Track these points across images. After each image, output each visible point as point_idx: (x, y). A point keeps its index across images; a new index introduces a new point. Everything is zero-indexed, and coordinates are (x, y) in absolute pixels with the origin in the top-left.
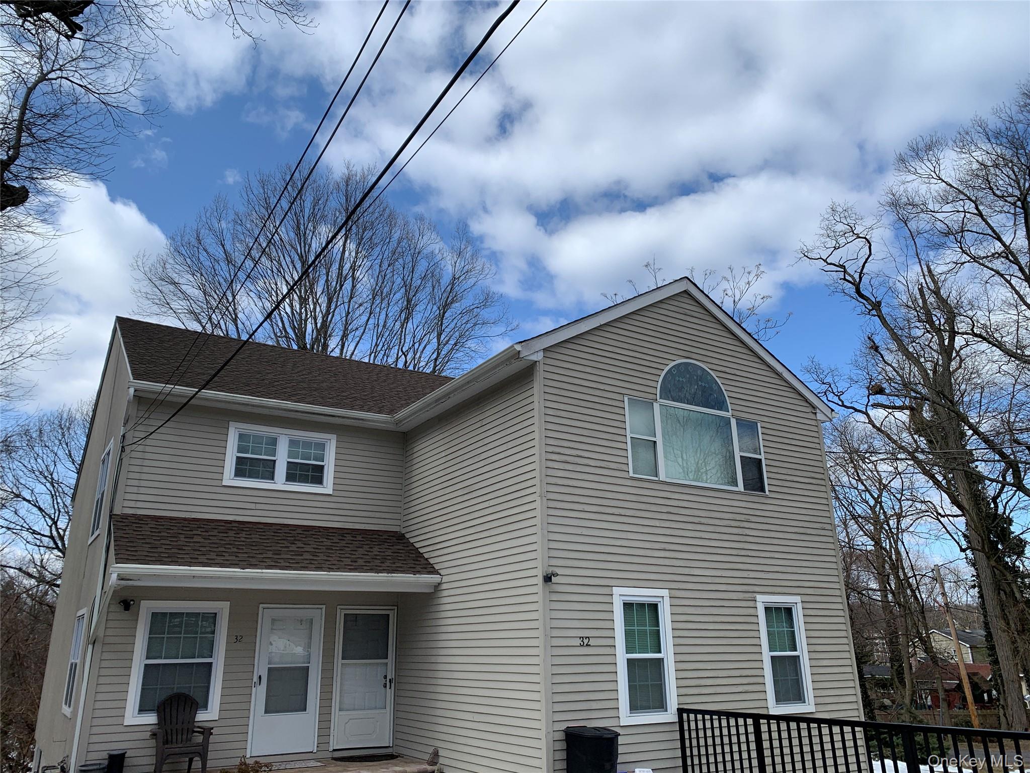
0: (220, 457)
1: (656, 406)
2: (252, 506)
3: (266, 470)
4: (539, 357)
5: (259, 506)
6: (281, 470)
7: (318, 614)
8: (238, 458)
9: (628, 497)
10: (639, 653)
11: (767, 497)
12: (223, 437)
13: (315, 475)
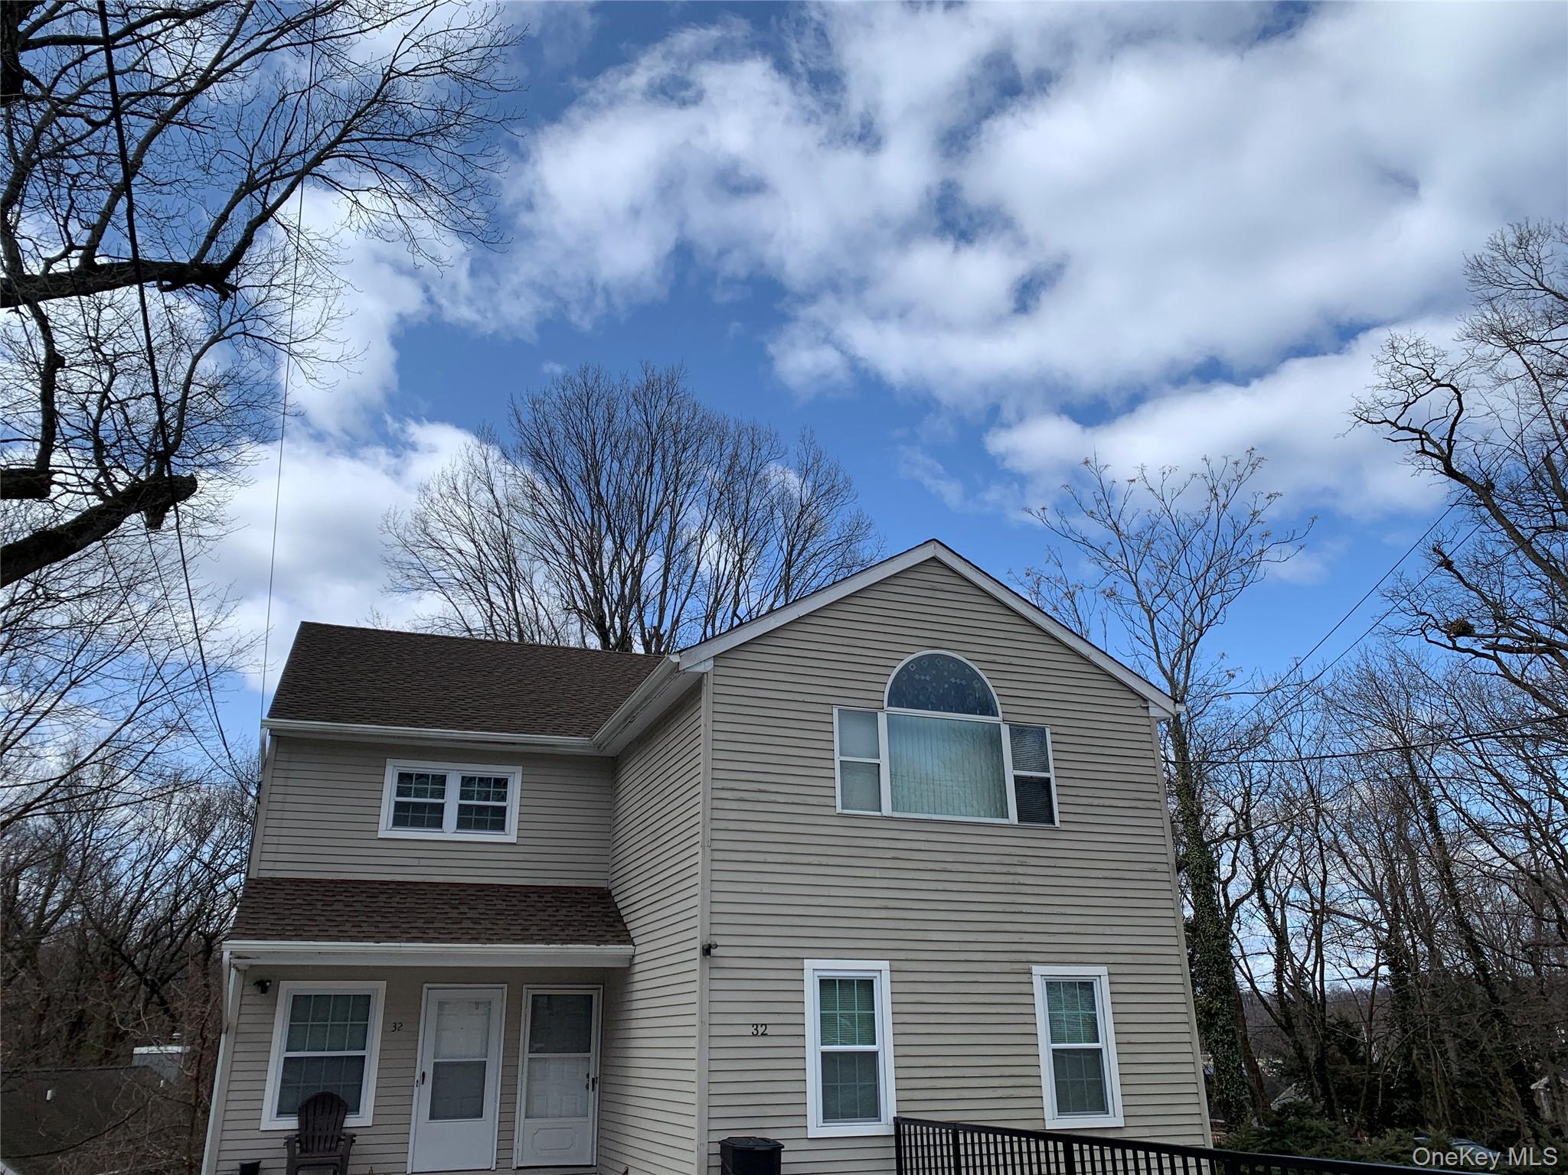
0: (375, 803)
1: (882, 718)
2: (415, 862)
3: (433, 817)
4: (709, 666)
5: (423, 862)
6: (451, 815)
7: (498, 996)
8: (397, 803)
9: (832, 841)
10: (842, 1044)
11: (1058, 830)
12: (378, 779)
13: (496, 820)
